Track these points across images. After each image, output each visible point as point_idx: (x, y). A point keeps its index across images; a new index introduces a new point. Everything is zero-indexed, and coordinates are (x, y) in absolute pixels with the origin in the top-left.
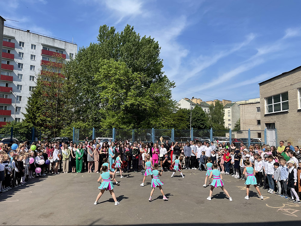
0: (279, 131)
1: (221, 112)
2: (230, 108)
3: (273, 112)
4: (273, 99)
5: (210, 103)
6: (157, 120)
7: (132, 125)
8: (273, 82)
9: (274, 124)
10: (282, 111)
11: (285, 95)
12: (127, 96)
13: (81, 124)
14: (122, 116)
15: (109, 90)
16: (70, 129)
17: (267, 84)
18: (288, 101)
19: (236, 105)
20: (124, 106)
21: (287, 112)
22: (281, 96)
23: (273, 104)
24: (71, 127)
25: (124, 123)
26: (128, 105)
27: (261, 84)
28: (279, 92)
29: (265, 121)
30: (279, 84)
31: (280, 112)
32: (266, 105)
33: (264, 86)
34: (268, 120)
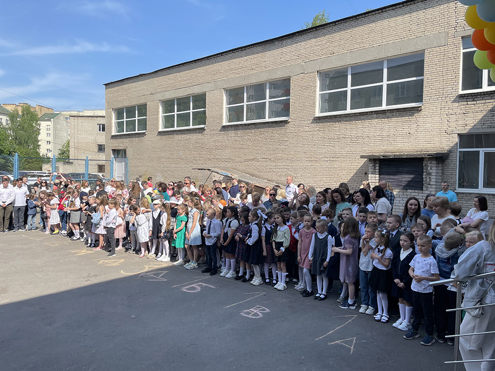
0: (132, 162)
1: (32, 126)
3: (125, 133)
4: (125, 113)
5: (10, 108)
8: (126, 86)
9: (125, 151)
10: (137, 132)
11: (143, 109)
17: (117, 87)
18: (145, 117)
19: (62, 118)
21: (144, 134)
22: (137, 108)
23: (125, 120)
27: (108, 86)
28: (134, 102)
29: (112, 145)
30: (134, 90)
31: (135, 133)
32: (114, 121)
33: (113, 89)
34: (116, 145)
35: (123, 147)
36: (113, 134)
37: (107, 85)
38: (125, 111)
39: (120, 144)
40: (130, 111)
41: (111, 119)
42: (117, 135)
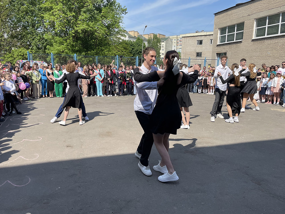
0: (230, 60)
1: (158, 45)
2: (164, 42)
3: (226, 42)
4: (227, 30)
6: (109, 49)
7: (84, 53)
8: (229, 12)
9: (225, 54)
10: (235, 41)
11: (241, 26)
12: (76, 21)
13: (23, 51)
14: (72, 44)
15: (55, 12)
16: (12, 56)
17: (223, 15)
18: (243, 31)
19: (169, 40)
20: (73, 31)
21: (241, 42)
22: (236, 26)
23: (227, 34)
24: (12, 54)
25: (74, 51)
26: (79, 31)
27: (216, 15)
28: (235, 22)
29: (217, 51)
30: (235, 14)
31: (233, 42)
32: (219, 35)
33: (220, 16)
34: (220, 50)
36: (218, 44)
38: (227, 28)
39: (222, 50)
40: (231, 28)
42: (221, 44)
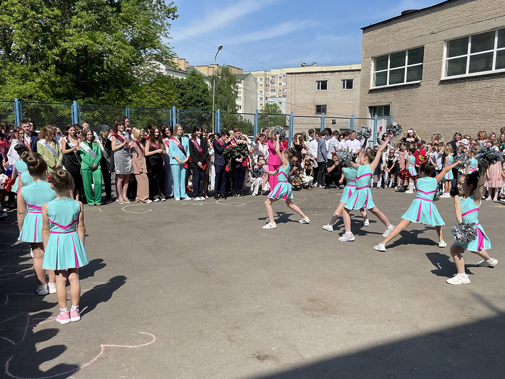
0: (398, 120)
1: (230, 89)
2: (241, 83)
3: (388, 85)
4: (389, 60)
8: (393, 27)
9: (387, 107)
10: (405, 83)
17: (380, 30)
18: (422, 63)
21: (418, 85)
22: (407, 54)
23: (389, 69)
26: (70, 50)
27: (367, 30)
28: (404, 46)
29: (369, 101)
30: (405, 31)
31: (403, 85)
32: (373, 72)
33: (373, 33)
34: (375, 100)
35: (385, 103)
36: (372, 87)
37: (365, 29)
38: (389, 58)
39: (380, 100)
40: (397, 58)
41: (370, 70)
42: (378, 89)
